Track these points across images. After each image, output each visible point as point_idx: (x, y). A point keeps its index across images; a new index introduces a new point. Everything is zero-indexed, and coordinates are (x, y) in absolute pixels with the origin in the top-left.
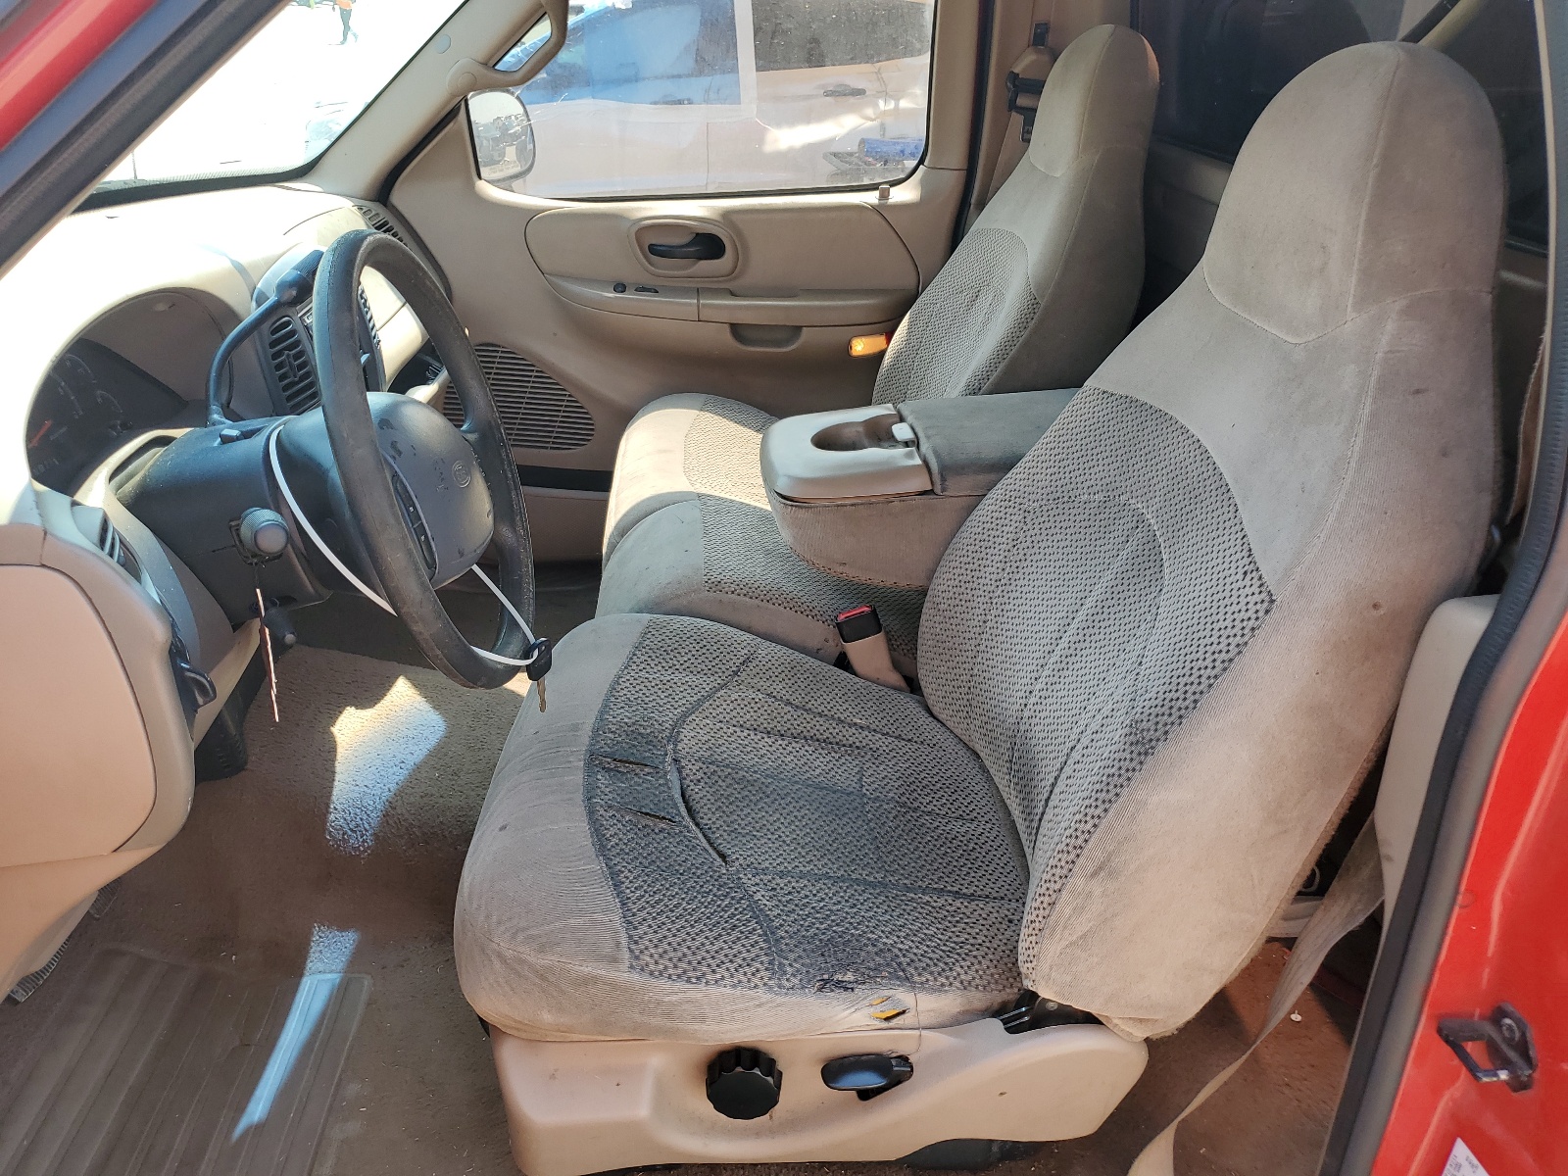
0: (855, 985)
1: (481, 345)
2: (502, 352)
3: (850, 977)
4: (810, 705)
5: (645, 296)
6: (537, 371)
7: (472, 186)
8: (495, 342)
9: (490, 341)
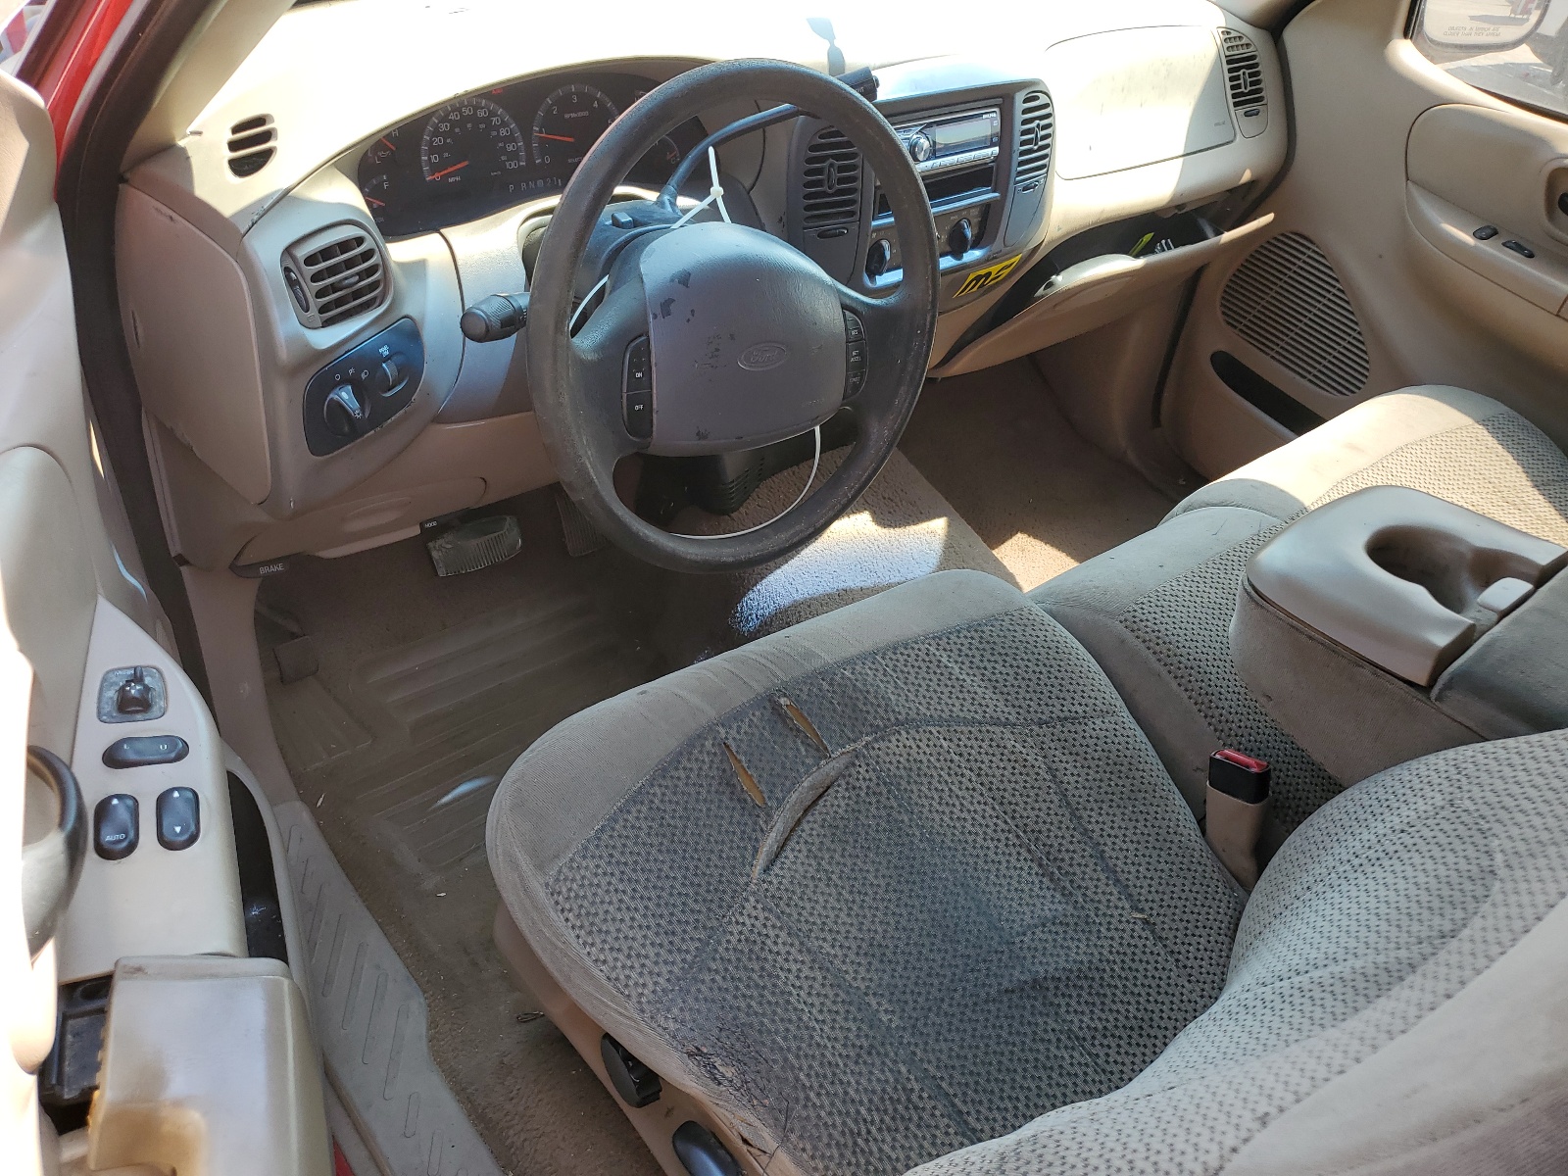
0: (726, 1083)
1: (1296, 234)
2: (1314, 251)
3: (729, 1072)
4: (1085, 814)
5: (1509, 255)
6: (1339, 290)
7: (1385, 39)
8: (1312, 238)
9: (1306, 233)
